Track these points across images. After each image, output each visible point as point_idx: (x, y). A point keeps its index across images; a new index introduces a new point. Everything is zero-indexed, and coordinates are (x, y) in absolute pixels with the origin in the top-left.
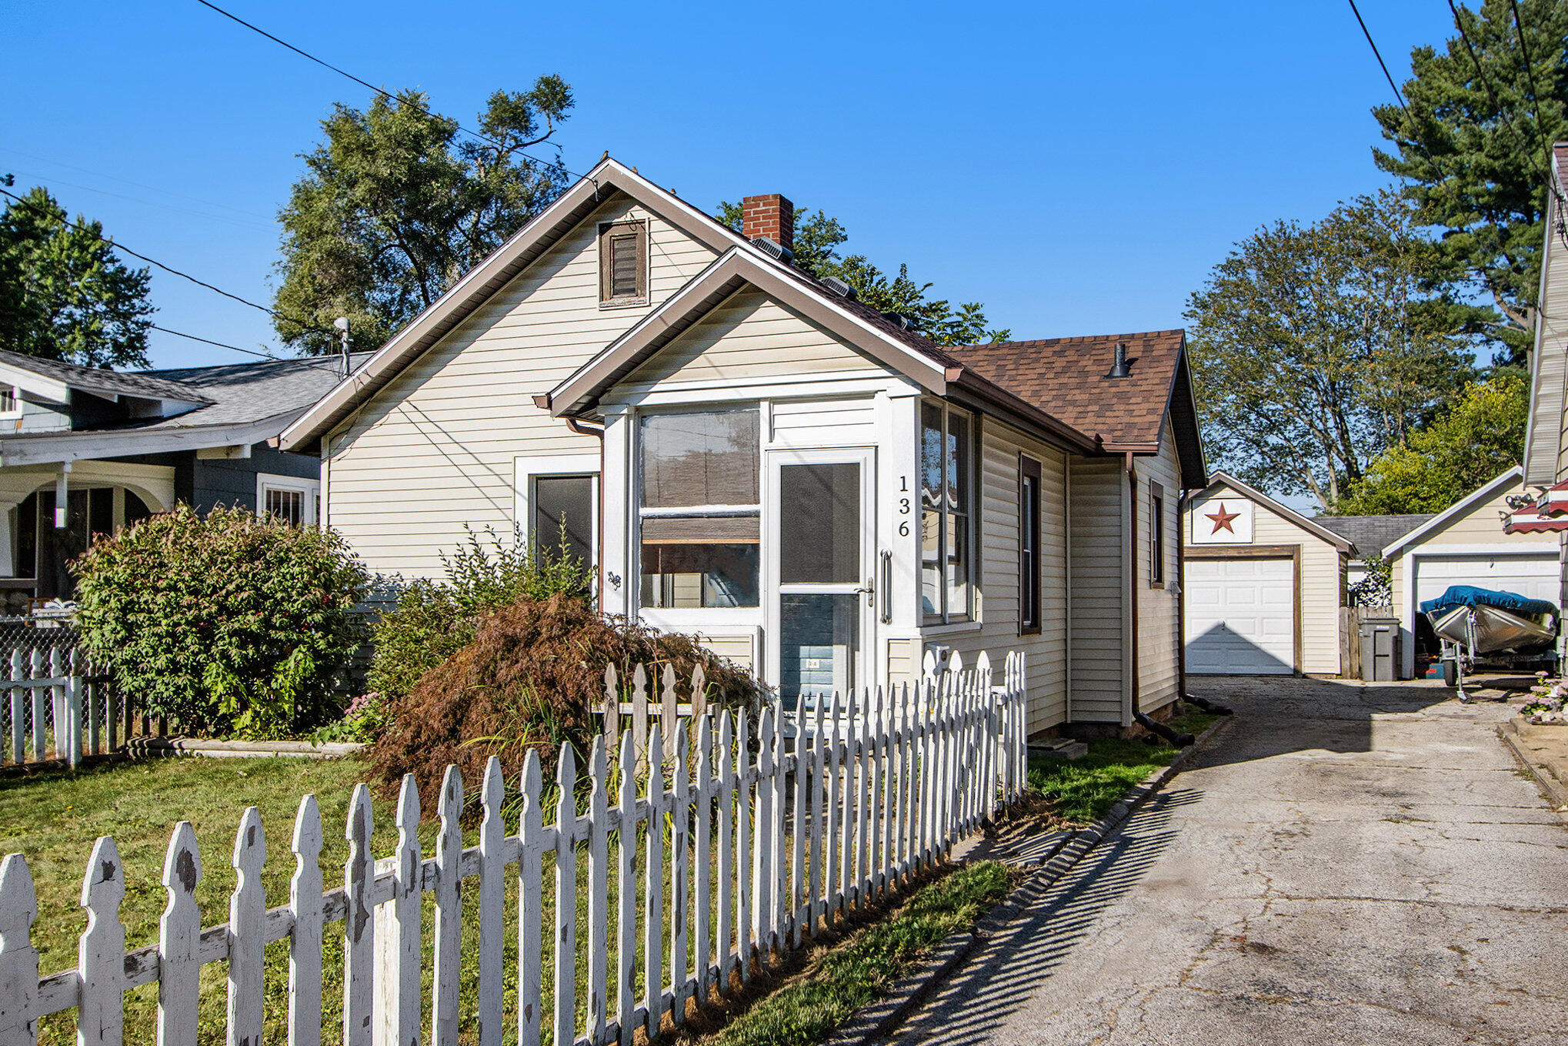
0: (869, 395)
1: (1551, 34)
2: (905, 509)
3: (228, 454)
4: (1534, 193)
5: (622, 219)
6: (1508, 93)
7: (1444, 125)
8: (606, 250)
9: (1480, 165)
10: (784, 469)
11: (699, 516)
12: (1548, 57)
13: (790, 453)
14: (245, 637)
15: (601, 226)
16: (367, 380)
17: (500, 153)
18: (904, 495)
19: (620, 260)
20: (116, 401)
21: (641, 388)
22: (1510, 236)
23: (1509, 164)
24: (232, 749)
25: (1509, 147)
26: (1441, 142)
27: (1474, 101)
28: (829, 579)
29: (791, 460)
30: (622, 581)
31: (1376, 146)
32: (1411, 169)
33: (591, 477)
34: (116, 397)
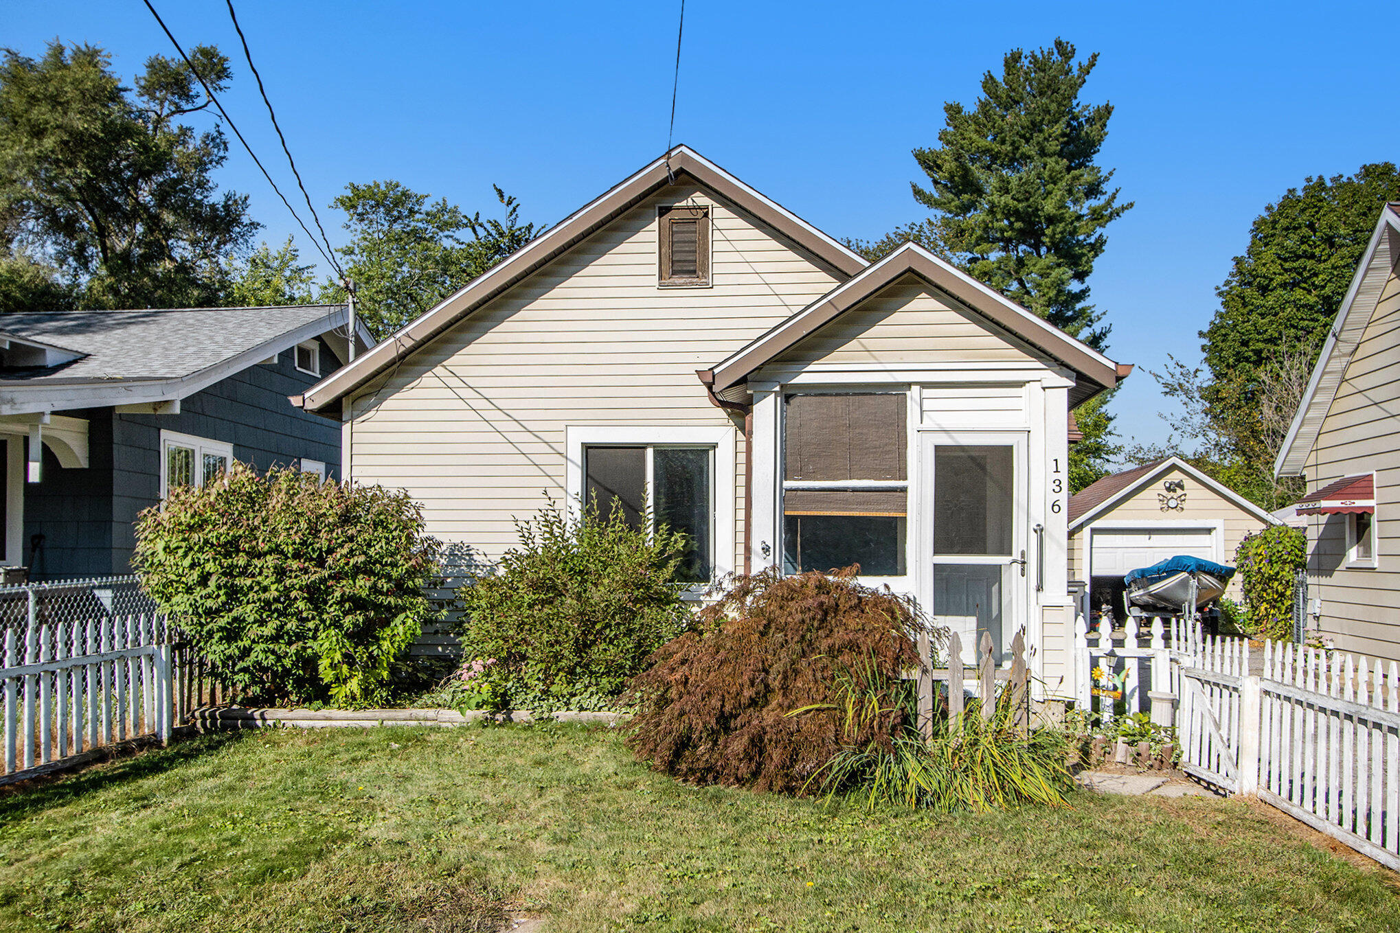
0: (1020, 384)
1: (1059, 104)
2: (1057, 489)
3: (155, 409)
4: (1047, 232)
5: (684, 203)
6: (1025, 148)
7: (976, 170)
8: (666, 232)
9: (1007, 205)
10: (938, 448)
11: (844, 490)
12: (1057, 122)
13: (943, 435)
14: (358, 604)
15: (660, 208)
16: (409, 343)
17: (159, 116)
18: (1057, 476)
19: (677, 242)
20: (7, 347)
21: (794, 367)
22: (1024, 265)
23: (1029, 206)
24: (327, 719)
25: (1029, 193)
26: (972, 184)
27: (999, 152)
28: (983, 551)
29: (945, 440)
30: (772, 550)
31: (915, 182)
32: (945, 204)
33: (644, 448)
34: (8, 343)
